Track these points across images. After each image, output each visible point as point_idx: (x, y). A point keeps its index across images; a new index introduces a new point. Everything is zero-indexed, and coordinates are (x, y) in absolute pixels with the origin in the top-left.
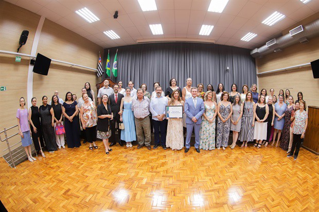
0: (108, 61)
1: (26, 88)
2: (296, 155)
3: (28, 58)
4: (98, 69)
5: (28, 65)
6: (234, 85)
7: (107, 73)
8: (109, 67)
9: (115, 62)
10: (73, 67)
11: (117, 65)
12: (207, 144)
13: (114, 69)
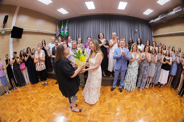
0: (62, 27)
1: (8, 48)
3: (10, 30)
4: (56, 32)
5: (10, 34)
6: (148, 41)
7: (62, 34)
8: (63, 30)
9: (67, 27)
10: (39, 32)
11: (68, 29)
12: (130, 86)
13: (66, 31)
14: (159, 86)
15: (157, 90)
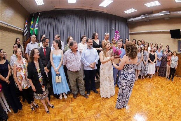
0: (32, 23)
2: (172, 78)
4: (24, 29)
7: (31, 32)
8: (32, 27)
11: (38, 26)
13: (36, 28)
14: (149, 76)
15: (148, 80)
